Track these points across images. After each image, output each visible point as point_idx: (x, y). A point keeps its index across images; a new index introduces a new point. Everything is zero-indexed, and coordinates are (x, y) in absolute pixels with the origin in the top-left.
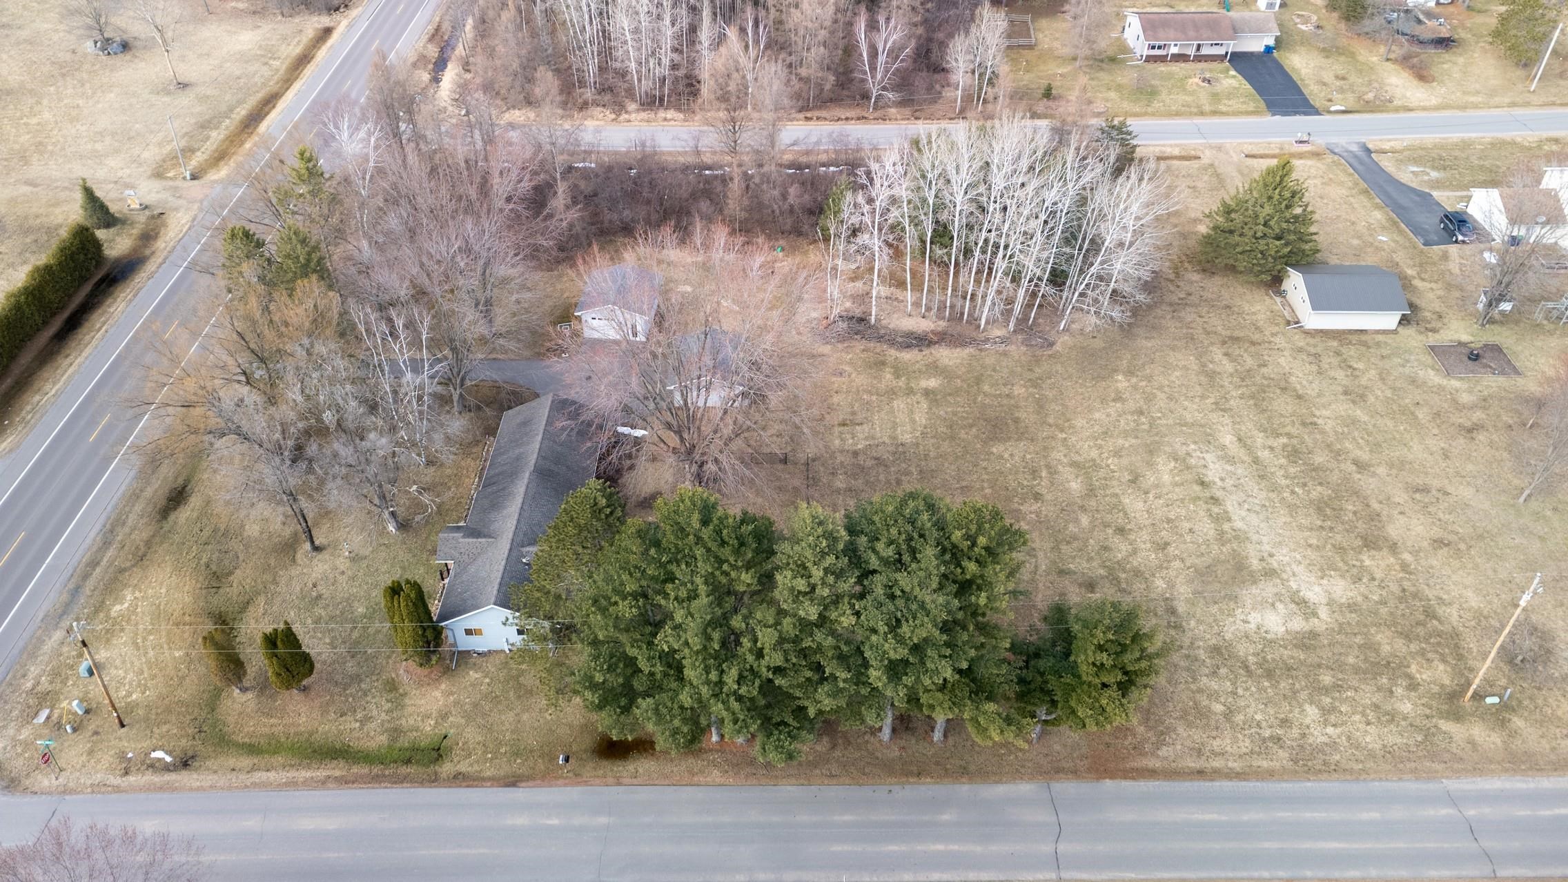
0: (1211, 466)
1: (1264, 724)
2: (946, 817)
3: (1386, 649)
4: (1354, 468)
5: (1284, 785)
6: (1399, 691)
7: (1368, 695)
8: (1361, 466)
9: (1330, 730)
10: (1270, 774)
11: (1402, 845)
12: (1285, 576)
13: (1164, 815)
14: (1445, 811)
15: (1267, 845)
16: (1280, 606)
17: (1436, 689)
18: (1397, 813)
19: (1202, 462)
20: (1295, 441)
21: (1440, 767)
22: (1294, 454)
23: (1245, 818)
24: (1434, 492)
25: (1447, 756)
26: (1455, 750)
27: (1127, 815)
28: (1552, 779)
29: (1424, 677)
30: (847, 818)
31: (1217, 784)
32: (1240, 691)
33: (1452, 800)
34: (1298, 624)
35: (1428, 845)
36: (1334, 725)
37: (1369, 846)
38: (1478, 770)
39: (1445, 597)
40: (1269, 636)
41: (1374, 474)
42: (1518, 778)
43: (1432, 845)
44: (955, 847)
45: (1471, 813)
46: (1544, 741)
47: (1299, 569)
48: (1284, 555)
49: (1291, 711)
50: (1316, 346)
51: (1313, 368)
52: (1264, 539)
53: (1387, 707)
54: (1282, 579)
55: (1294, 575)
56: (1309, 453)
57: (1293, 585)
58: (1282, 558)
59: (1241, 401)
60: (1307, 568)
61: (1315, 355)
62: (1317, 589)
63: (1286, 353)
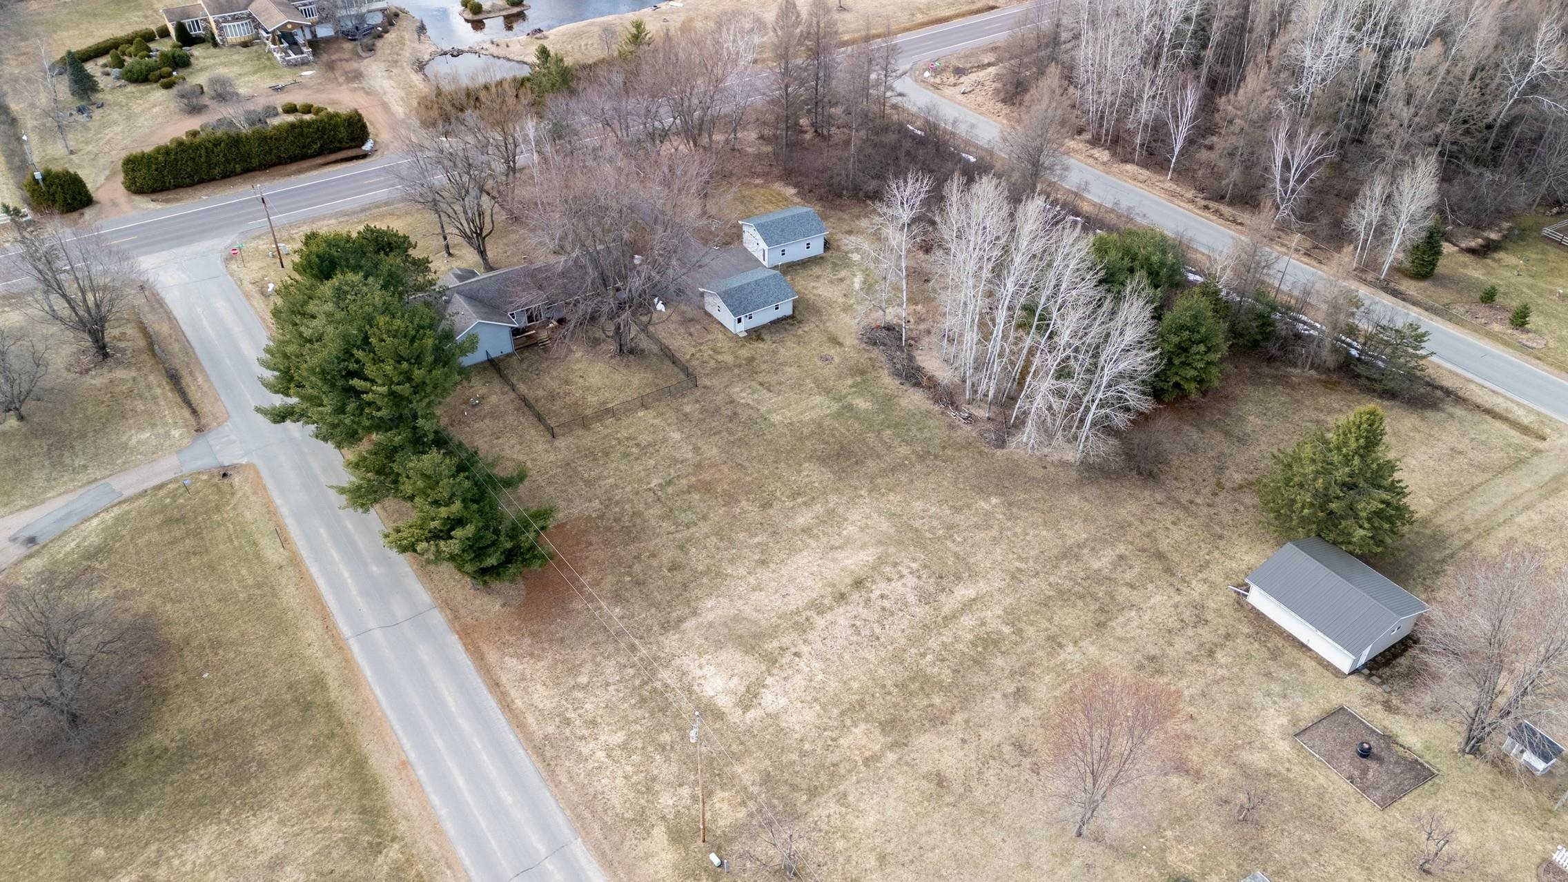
0: (897, 585)
1: (580, 712)
2: (375, 569)
3: (739, 769)
4: (1011, 689)
5: (512, 737)
6: (685, 791)
7: (665, 770)
8: (1021, 696)
9: (601, 754)
10: (520, 724)
11: (483, 824)
12: (775, 672)
13: (437, 675)
14: (541, 848)
16: (736, 680)
17: (706, 817)
18: (519, 815)
20: (1015, 638)
21: (598, 835)
22: (989, 643)
23: (460, 721)
26: (627, 843)
29: (718, 805)
30: (350, 527)
31: (489, 698)
32: (612, 688)
33: (558, 850)
34: (725, 702)
35: (493, 843)
36: (609, 756)
37: (471, 803)
38: (608, 863)
39: (851, 799)
40: (695, 688)
41: (1012, 707)
43: (494, 844)
44: (349, 581)
45: (550, 866)
47: (799, 680)
48: (809, 666)
49: (609, 724)
50: (1222, 616)
51: (1173, 623)
52: (819, 645)
53: (657, 787)
54: (768, 670)
55: (785, 679)
56: (1003, 653)
57: (769, 681)
58: (802, 664)
59: (1044, 586)
60: (807, 687)
61: (1201, 621)
62: (783, 701)
63: (1177, 598)
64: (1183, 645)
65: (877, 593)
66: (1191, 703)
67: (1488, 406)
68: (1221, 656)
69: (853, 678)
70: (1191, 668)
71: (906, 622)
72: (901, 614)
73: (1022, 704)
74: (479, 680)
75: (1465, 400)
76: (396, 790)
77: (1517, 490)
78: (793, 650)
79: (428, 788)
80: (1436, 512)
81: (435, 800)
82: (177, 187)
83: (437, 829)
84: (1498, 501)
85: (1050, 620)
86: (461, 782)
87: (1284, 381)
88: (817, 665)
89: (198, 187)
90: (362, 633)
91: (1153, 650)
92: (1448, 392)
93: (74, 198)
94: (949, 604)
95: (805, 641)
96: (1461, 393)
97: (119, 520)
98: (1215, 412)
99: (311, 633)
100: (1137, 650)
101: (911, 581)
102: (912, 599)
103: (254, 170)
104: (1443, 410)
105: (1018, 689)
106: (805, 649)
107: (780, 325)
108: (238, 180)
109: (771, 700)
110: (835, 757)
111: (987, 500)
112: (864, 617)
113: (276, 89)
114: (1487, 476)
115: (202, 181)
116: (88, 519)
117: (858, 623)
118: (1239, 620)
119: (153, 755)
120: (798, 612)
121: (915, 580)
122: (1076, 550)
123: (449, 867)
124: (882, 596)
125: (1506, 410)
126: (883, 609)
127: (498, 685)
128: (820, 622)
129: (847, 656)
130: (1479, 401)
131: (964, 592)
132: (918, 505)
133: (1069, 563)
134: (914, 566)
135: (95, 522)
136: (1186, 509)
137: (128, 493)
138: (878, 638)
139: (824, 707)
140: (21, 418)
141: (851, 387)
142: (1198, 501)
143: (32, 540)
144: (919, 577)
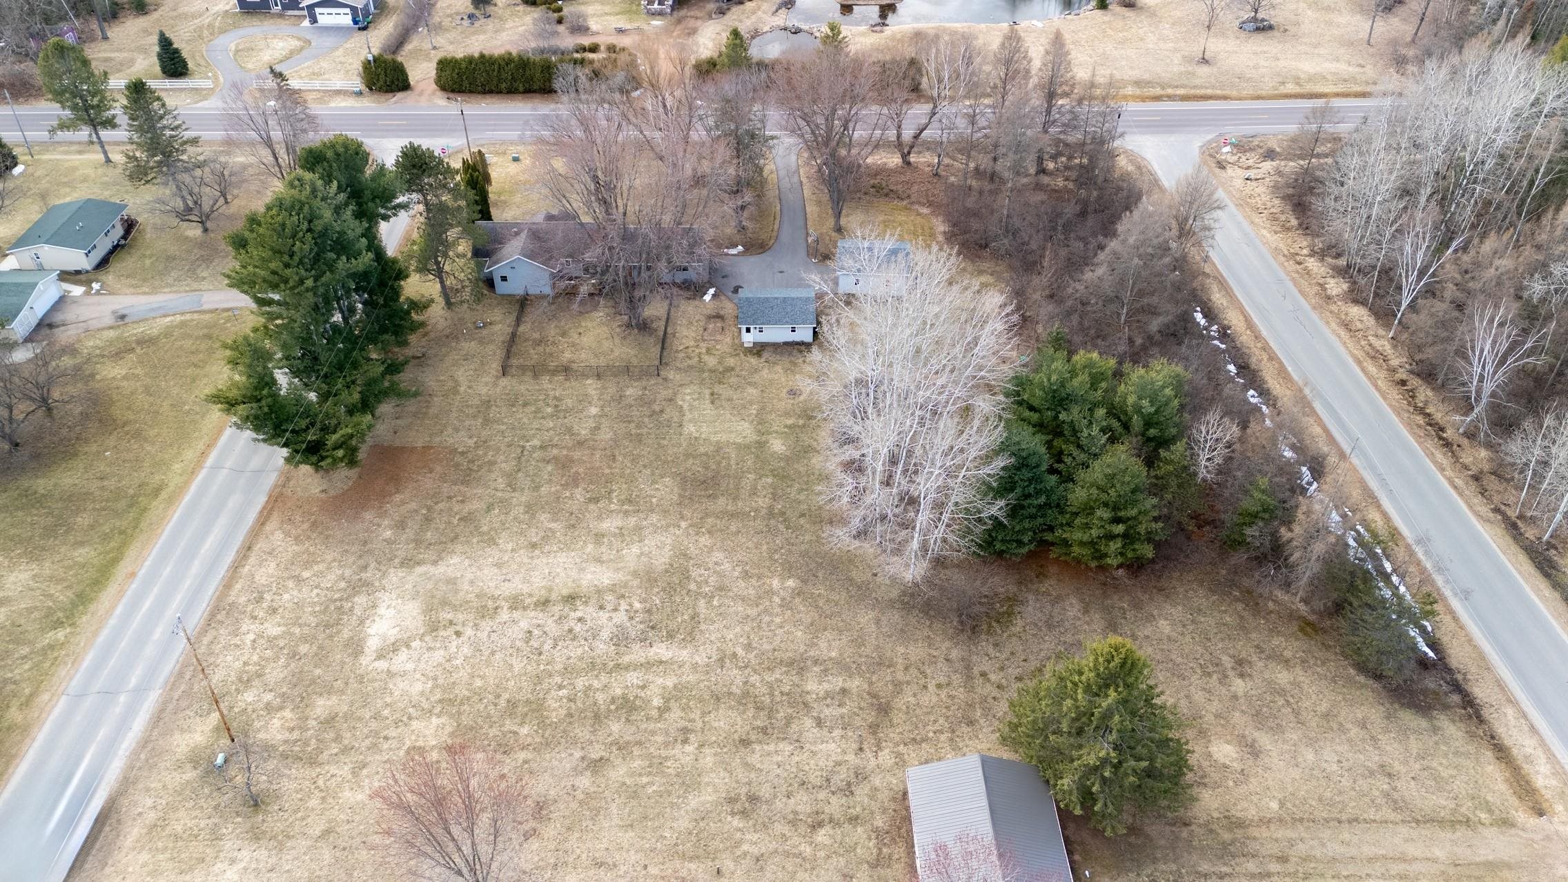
0: (604, 615)
1: (276, 597)
3: (321, 702)
4: (595, 756)
6: (268, 697)
7: (275, 673)
8: (597, 766)
9: (251, 636)
10: (228, 585)
11: (123, 644)
12: (427, 638)
13: (222, 521)
14: (133, 682)
15: (168, 569)
16: (395, 630)
17: (257, 724)
18: (149, 651)
19: (609, 607)
20: (654, 713)
21: (176, 696)
22: (628, 706)
24: (533, 824)
25: (184, 704)
26: (188, 712)
27: (233, 502)
28: (118, 771)
29: (275, 721)
31: (233, 554)
32: (316, 591)
33: (140, 691)
34: (372, 644)
36: (254, 641)
37: (134, 625)
38: (157, 719)
39: (365, 772)
40: (368, 622)
41: (577, 772)
42: (134, 745)
45: (122, 699)
46: (160, 785)
47: (439, 655)
48: (460, 649)
49: (282, 617)
50: (872, 798)
51: (815, 778)
52: (483, 635)
53: (256, 683)
54: (423, 635)
55: (429, 649)
56: (628, 720)
57: (416, 644)
58: (454, 643)
59: (739, 681)
60: (440, 664)
61: (848, 790)
62: (410, 666)
63: (851, 757)
64: (802, 803)
65: (579, 614)
66: (736, 860)
67: (1507, 742)
68: (822, 836)
69: (482, 677)
70: (780, 828)
71: (580, 651)
72: (583, 642)
73: (588, 773)
74: (241, 539)
75: (1481, 720)
76: (111, 589)
77: (1413, 850)
78: (458, 628)
79: (124, 600)
80: (1266, 822)
81: (119, 610)
82: (471, 92)
83: (96, 634)
84: (1368, 851)
85: (704, 714)
86: (147, 604)
87: (1253, 601)
88: (466, 650)
89: (488, 96)
90: (217, 467)
91: (765, 791)
92: (1469, 702)
93: (392, 82)
94: (637, 654)
95: (476, 625)
96: (1485, 713)
97: (183, 324)
98: (1127, 598)
99: (189, 455)
100: (749, 783)
101: (621, 617)
102: (605, 634)
103: (535, 92)
104: (1431, 718)
105: (601, 759)
106: (469, 632)
107: (789, 349)
108: (520, 97)
109: (401, 661)
110: (392, 733)
111: (783, 579)
112: (546, 629)
113: (620, 31)
114: (1392, 816)
115: (491, 92)
116: (165, 316)
117: (536, 632)
118: (884, 811)
119: (26, 493)
120: (494, 598)
121: (625, 618)
122: (809, 663)
123: (73, 663)
124: (580, 620)
125: (1527, 758)
126: (570, 631)
127: (249, 548)
128: (504, 615)
129: (498, 656)
130: (1501, 730)
131: (662, 651)
132: (718, 556)
133: (786, 673)
134: (637, 605)
135: (168, 319)
136: (970, 678)
137: (206, 307)
138: (540, 654)
139: (435, 686)
140: (206, 230)
141: (786, 426)
142: (993, 677)
143: (123, 317)
144: (631, 618)
